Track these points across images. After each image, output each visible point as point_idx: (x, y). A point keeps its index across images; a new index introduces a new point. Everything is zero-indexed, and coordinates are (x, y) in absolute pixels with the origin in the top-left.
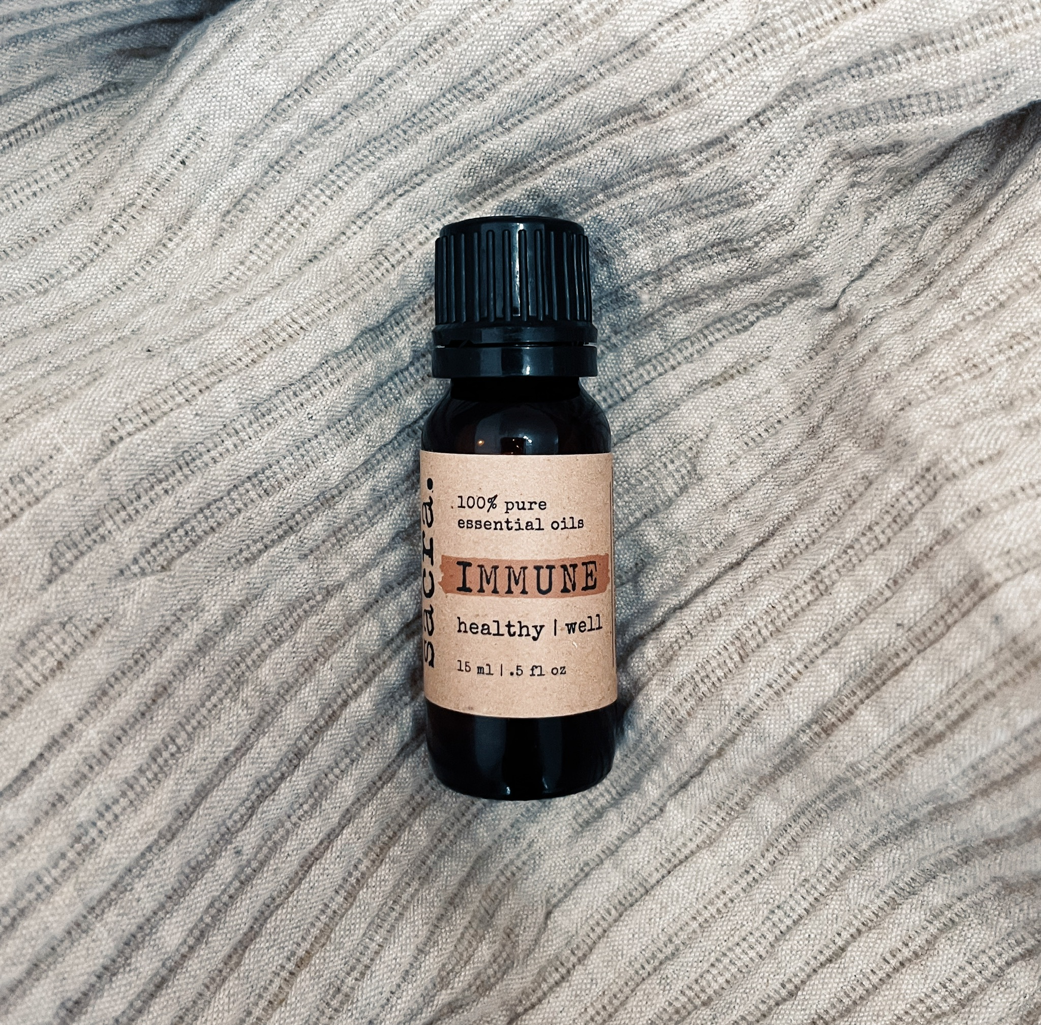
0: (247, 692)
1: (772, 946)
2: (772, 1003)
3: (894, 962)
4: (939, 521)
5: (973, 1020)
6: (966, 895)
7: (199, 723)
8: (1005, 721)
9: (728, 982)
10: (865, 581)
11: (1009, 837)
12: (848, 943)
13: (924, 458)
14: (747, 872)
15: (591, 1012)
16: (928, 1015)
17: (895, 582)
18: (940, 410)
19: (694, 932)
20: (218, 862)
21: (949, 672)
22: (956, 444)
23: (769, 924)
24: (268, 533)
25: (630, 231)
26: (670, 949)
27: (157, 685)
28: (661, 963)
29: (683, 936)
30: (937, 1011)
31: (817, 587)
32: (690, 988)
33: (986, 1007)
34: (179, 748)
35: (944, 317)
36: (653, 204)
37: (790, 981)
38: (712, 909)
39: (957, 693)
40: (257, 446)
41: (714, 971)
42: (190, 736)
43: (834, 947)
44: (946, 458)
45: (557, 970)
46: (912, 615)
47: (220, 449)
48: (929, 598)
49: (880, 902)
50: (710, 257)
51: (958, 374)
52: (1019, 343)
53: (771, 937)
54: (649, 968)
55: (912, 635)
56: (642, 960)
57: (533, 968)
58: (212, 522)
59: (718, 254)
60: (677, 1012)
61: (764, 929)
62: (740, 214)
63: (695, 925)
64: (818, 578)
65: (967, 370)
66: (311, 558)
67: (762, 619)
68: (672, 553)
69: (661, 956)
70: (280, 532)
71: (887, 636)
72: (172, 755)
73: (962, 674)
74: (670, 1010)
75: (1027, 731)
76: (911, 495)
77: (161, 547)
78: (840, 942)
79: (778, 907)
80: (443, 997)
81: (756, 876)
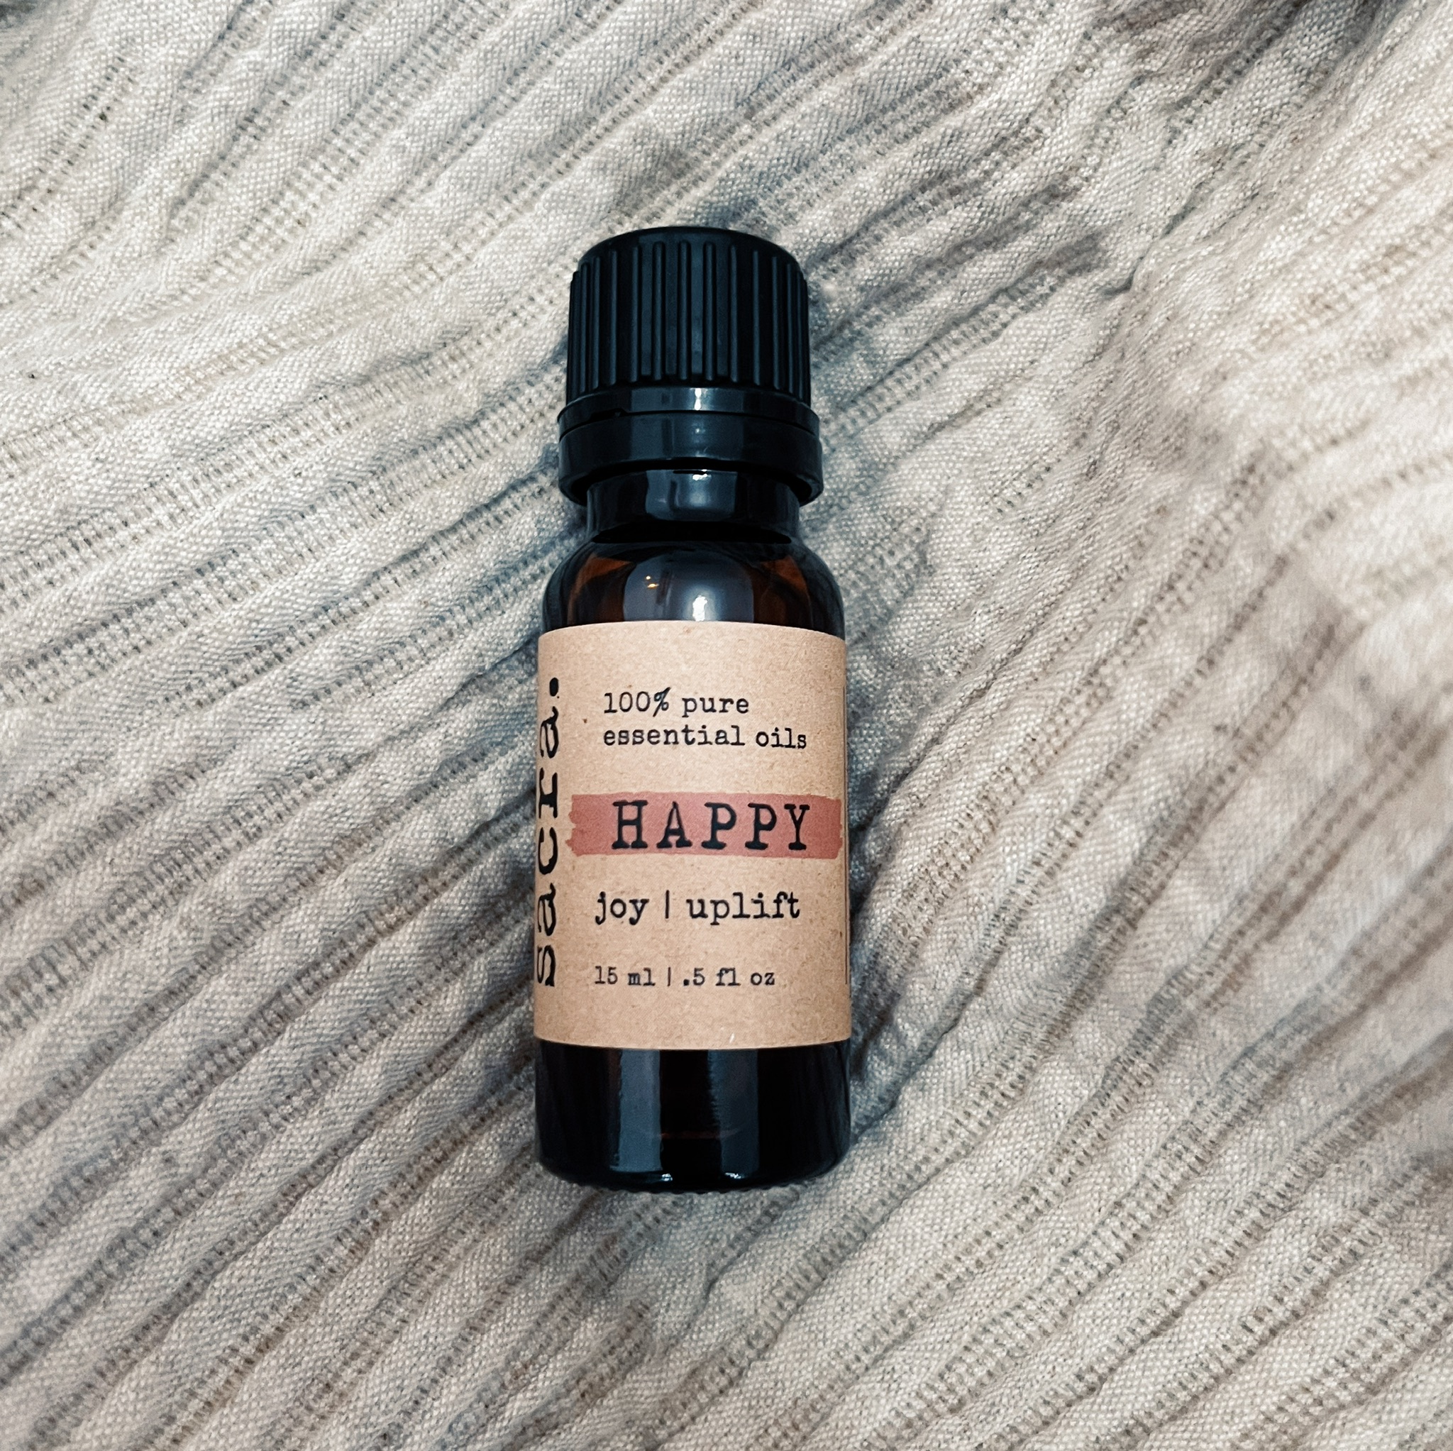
0: (189, 906)
1: (1064, 1316)
2: (1060, 1403)
3: (1259, 1329)
4: (1269, 542)
5: (1391, 1412)
6: (1374, 1202)
7: (104, 946)
8: (1392, 857)
9: (990, 1374)
10: (1162, 667)
11: (1427, 1077)
12: (1185, 1303)
13: (1243, 448)
14: (1026, 1199)
15: (775, 1433)
16: (1316, 1410)
17: (1211, 662)
18: (1270, 376)
19: (939, 1297)
20: (132, 1174)
21: (1300, 792)
22: (1292, 420)
23: (1059, 1281)
24: (238, 662)
25: (797, 180)
26: (902, 1326)
27: (22, 876)
28: (886, 1350)
29: (921, 1305)
30: (1331, 1403)
31: (1095, 695)
32: (932, 1388)
33: (1412, 1391)
34: (63, 981)
35: (1278, 247)
36: (823, 123)
37: (1092, 1369)
38: (969, 1262)
39: (1318, 825)
40: (208, 516)
41: (970, 1359)
42: (84, 965)
43: (1163, 1313)
44: (1277, 443)
45: (722, 1371)
46: (1236, 708)
47: (145, 521)
48: (1261, 676)
49: (1236, 1233)
50: (923, 210)
51: (1301, 321)
52: (1397, 263)
53: (1062, 1303)
54: (866, 1359)
55: (1240, 744)
56: (856, 1347)
57: (679, 1366)
58: (136, 638)
59: (934, 203)
60: (909, 1425)
61: (1051, 1289)
62: (953, 121)
63: (940, 1286)
64: (1096, 681)
65: (1317, 315)
66: (315, 709)
67: (1018, 760)
68: (894, 694)
69: (886, 1339)
70: (258, 661)
71: (1201, 750)
72: (50, 990)
73: (1322, 791)
74: (898, 1423)
75: (1430, 871)
76: (1228, 516)
77: (44, 668)
78: (1173, 1303)
79: (1075, 1253)
80: (519, 1407)
81: (1039, 1203)
